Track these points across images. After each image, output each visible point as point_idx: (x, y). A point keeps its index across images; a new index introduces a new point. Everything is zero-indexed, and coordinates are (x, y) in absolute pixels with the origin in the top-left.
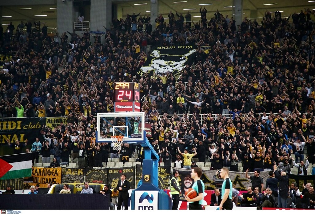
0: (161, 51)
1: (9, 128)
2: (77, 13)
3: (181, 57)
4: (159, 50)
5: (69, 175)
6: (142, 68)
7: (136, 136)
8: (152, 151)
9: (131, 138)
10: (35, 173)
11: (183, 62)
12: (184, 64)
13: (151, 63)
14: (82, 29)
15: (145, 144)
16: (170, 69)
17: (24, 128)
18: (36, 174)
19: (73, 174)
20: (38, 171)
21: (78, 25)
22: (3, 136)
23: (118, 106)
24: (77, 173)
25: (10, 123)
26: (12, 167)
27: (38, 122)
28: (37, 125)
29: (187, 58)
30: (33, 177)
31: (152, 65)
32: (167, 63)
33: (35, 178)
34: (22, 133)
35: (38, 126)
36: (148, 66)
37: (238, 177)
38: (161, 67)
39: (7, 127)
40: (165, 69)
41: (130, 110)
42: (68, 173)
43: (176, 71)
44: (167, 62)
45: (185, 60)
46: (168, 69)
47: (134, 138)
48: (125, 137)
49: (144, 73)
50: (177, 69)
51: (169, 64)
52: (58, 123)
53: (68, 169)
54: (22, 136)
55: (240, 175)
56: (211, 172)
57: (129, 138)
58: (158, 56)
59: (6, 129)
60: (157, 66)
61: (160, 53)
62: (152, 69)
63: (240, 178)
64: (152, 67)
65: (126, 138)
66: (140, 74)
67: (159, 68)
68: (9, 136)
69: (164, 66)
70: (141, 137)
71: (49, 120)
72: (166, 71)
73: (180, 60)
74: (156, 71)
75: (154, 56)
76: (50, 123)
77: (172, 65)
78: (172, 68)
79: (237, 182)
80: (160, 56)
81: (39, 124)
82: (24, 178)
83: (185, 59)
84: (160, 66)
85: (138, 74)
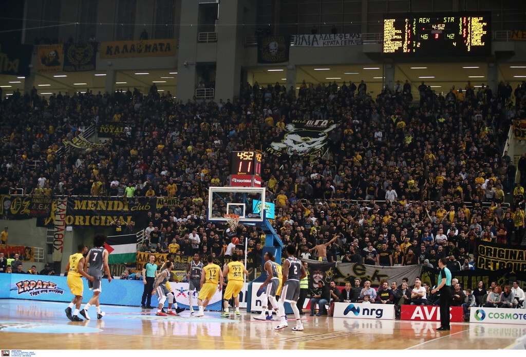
0: (297, 125)
1: (115, 209)
2: (200, 79)
3: (320, 133)
4: (294, 123)
5: (178, 263)
6: (273, 144)
7: (254, 216)
8: (274, 236)
9: (248, 218)
10: (139, 258)
11: (322, 139)
12: (324, 141)
13: (284, 139)
14: (205, 97)
15: (266, 227)
16: (306, 147)
17: (132, 210)
18: (140, 260)
19: (183, 261)
20: (142, 256)
21: (201, 93)
22: (108, 217)
23: (235, 180)
24: (187, 260)
25: (116, 202)
26: (113, 250)
27: (148, 203)
28: (146, 206)
29: (327, 134)
30: (136, 263)
31: (285, 141)
32: (302, 140)
33: (139, 264)
34: (129, 215)
35: (147, 208)
36: (280, 142)
37: (377, 271)
38: (295, 144)
39: (113, 207)
40: (300, 146)
41: (249, 185)
42: (177, 260)
43: (313, 150)
44: (303, 138)
45: (324, 137)
46: (303, 146)
47: (252, 218)
48: (241, 217)
49: (275, 150)
50: (314, 147)
51: (305, 140)
52: (170, 204)
53: (177, 256)
54: (129, 218)
55: (379, 269)
56: (346, 266)
57: (246, 218)
58: (293, 131)
59: (112, 209)
60: (290, 143)
61: (295, 127)
62: (284, 146)
63: (379, 273)
64: (284, 144)
65: (243, 218)
66: (270, 151)
67: (293, 145)
68: (115, 217)
69: (299, 143)
70: (260, 218)
71: (160, 200)
72: (302, 149)
73: (318, 137)
74: (289, 149)
75: (287, 130)
76: (161, 204)
77: (309, 142)
78: (309, 146)
79: (376, 278)
80: (295, 130)
81: (148, 205)
82: (126, 263)
83: (325, 135)
84: (295, 142)
85: (268, 151)
